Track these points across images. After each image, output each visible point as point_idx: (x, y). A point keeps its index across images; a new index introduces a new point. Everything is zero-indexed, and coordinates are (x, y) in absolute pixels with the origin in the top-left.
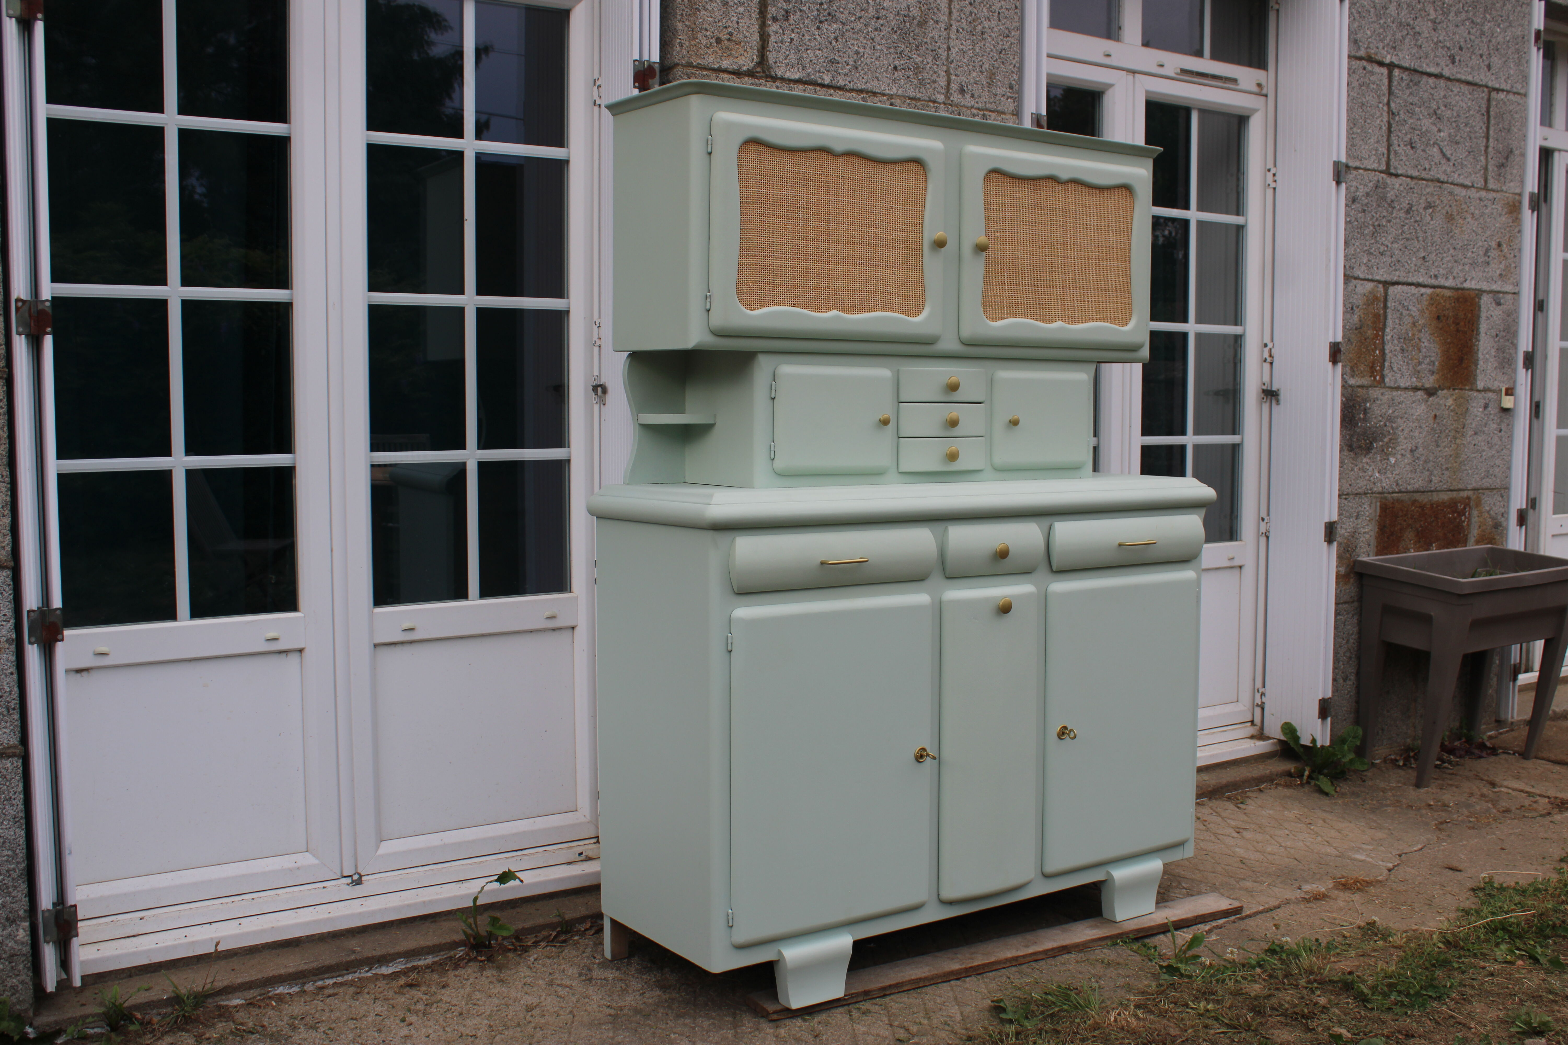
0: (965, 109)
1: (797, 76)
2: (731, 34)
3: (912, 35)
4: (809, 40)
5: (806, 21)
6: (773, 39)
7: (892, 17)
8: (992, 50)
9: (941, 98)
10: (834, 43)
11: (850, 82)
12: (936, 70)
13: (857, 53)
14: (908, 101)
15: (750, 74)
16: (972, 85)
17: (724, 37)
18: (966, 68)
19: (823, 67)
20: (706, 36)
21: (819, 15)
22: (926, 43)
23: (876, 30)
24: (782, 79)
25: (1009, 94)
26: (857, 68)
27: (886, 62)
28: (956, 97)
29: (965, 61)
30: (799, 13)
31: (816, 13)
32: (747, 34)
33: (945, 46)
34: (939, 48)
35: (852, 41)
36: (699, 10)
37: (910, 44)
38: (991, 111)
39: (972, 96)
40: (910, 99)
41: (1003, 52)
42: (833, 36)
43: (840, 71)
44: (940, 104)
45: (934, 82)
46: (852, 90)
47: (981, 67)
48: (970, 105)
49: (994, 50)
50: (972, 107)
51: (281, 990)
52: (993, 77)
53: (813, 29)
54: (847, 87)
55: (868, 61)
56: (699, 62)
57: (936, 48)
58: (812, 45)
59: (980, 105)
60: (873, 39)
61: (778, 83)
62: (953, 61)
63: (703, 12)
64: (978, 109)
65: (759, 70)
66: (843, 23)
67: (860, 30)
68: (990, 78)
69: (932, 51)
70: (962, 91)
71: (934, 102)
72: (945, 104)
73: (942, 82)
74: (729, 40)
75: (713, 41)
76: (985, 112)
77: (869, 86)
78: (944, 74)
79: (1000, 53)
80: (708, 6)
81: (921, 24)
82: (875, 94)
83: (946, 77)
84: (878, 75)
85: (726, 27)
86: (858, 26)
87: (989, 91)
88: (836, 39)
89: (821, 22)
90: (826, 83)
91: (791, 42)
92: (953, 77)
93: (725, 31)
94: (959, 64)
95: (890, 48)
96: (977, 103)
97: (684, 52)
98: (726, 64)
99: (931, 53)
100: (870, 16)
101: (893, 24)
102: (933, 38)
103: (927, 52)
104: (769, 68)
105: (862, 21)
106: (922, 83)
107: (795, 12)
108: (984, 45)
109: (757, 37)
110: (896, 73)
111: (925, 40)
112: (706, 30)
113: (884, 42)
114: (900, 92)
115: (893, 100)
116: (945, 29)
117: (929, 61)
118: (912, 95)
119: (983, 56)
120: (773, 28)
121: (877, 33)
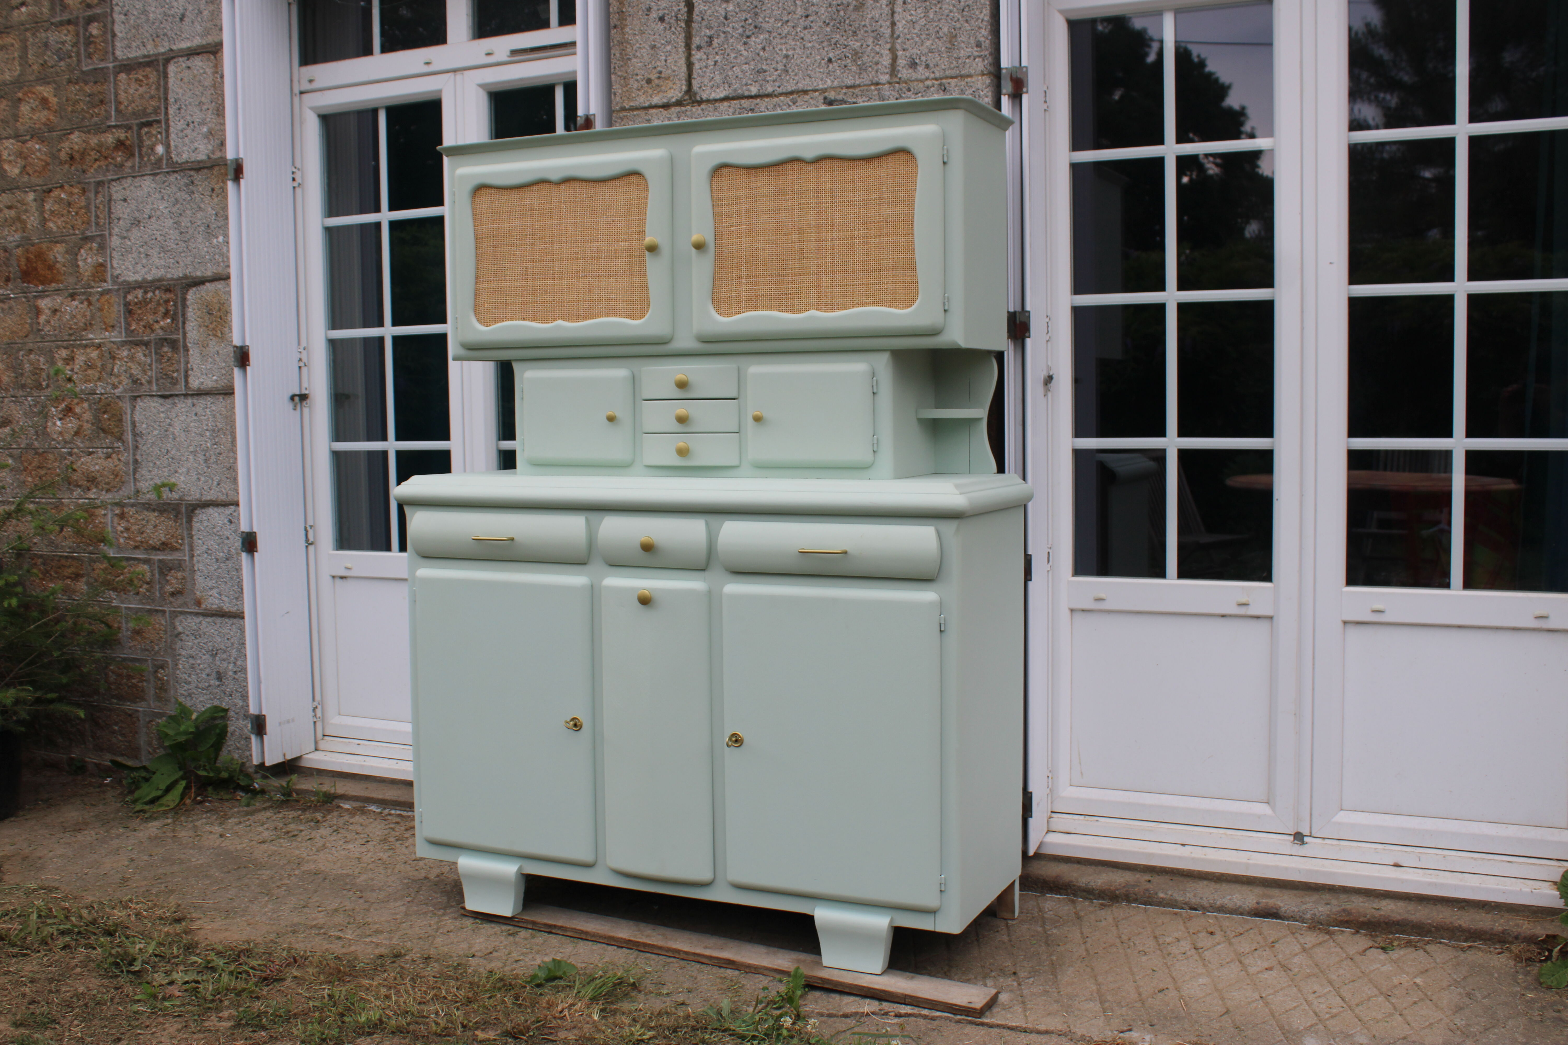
0: (916, 83)
1: (722, 95)
2: (660, 72)
3: (847, 22)
4: (736, 58)
5: (731, 41)
6: (697, 66)
7: (822, 10)
8: (951, 11)
9: (885, 78)
10: (761, 53)
11: (779, 87)
12: (878, 50)
13: (787, 56)
14: (844, 91)
15: (679, 103)
16: (926, 55)
17: (653, 76)
18: (917, 39)
19: (750, 79)
20: (637, 80)
21: (744, 31)
22: (865, 26)
23: (805, 28)
24: (708, 101)
25: (976, 54)
26: (787, 71)
27: (818, 57)
28: (904, 73)
29: (916, 31)
30: (722, 35)
31: (741, 30)
32: (675, 68)
33: (888, 23)
34: (881, 27)
35: (779, 47)
36: (629, 59)
37: (845, 31)
38: (952, 78)
39: (927, 66)
40: (848, 87)
41: (967, 9)
42: (760, 47)
43: (768, 78)
44: (884, 84)
45: (877, 63)
46: (781, 94)
47: (938, 32)
48: (923, 77)
49: (955, 10)
50: (927, 79)
51: (373, 808)
52: (954, 40)
53: (741, 47)
54: (776, 93)
55: (798, 62)
56: (632, 104)
57: (878, 27)
58: (738, 61)
59: (937, 75)
60: (802, 38)
61: (703, 106)
62: (899, 36)
63: (634, 60)
64: (936, 79)
65: (687, 97)
66: (769, 32)
67: (788, 33)
68: (950, 42)
69: (873, 31)
70: (913, 65)
71: (877, 84)
72: (890, 83)
73: (886, 61)
74: (659, 78)
75: (644, 82)
76: (944, 81)
77: (801, 86)
78: (888, 52)
79: (963, 10)
80: (638, 54)
81: (857, 9)
82: (805, 92)
83: (890, 55)
84: (809, 72)
85: (655, 68)
86: (786, 29)
87: (948, 57)
88: (764, 49)
89: (748, 37)
90: (753, 94)
91: (715, 65)
92: (900, 53)
93: (655, 71)
94: (908, 37)
95: (822, 42)
96: (933, 72)
97: (618, 99)
98: (656, 100)
99: (872, 34)
100: (798, 16)
101: (823, 17)
102: (872, 18)
103: (866, 35)
104: (696, 94)
105: (789, 24)
106: (862, 69)
107: (718, 35)
108: (941, 8)
109: (684, 68)
110: (831, 65)
111: (863, 23)
112: (637, 75)
113: (814, 38)
114: (836, 83)
115: (826, 94)
116: (887, 5)
117: (870, 43)
118: (849, 82)
119: (939, 20)
120: (697, 55)
121: (806, 32)
